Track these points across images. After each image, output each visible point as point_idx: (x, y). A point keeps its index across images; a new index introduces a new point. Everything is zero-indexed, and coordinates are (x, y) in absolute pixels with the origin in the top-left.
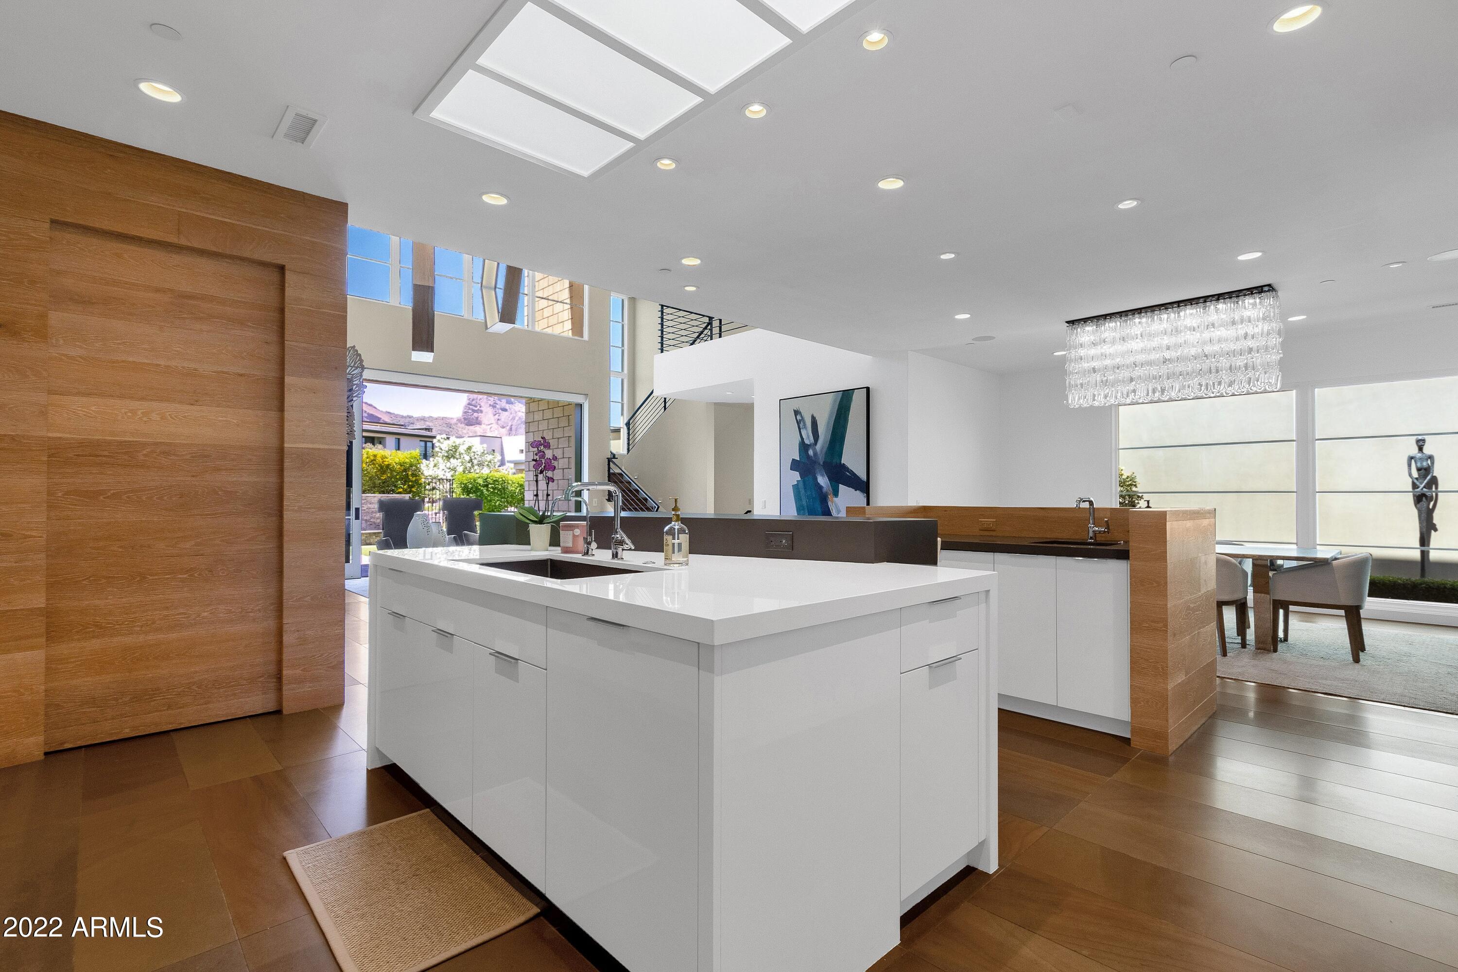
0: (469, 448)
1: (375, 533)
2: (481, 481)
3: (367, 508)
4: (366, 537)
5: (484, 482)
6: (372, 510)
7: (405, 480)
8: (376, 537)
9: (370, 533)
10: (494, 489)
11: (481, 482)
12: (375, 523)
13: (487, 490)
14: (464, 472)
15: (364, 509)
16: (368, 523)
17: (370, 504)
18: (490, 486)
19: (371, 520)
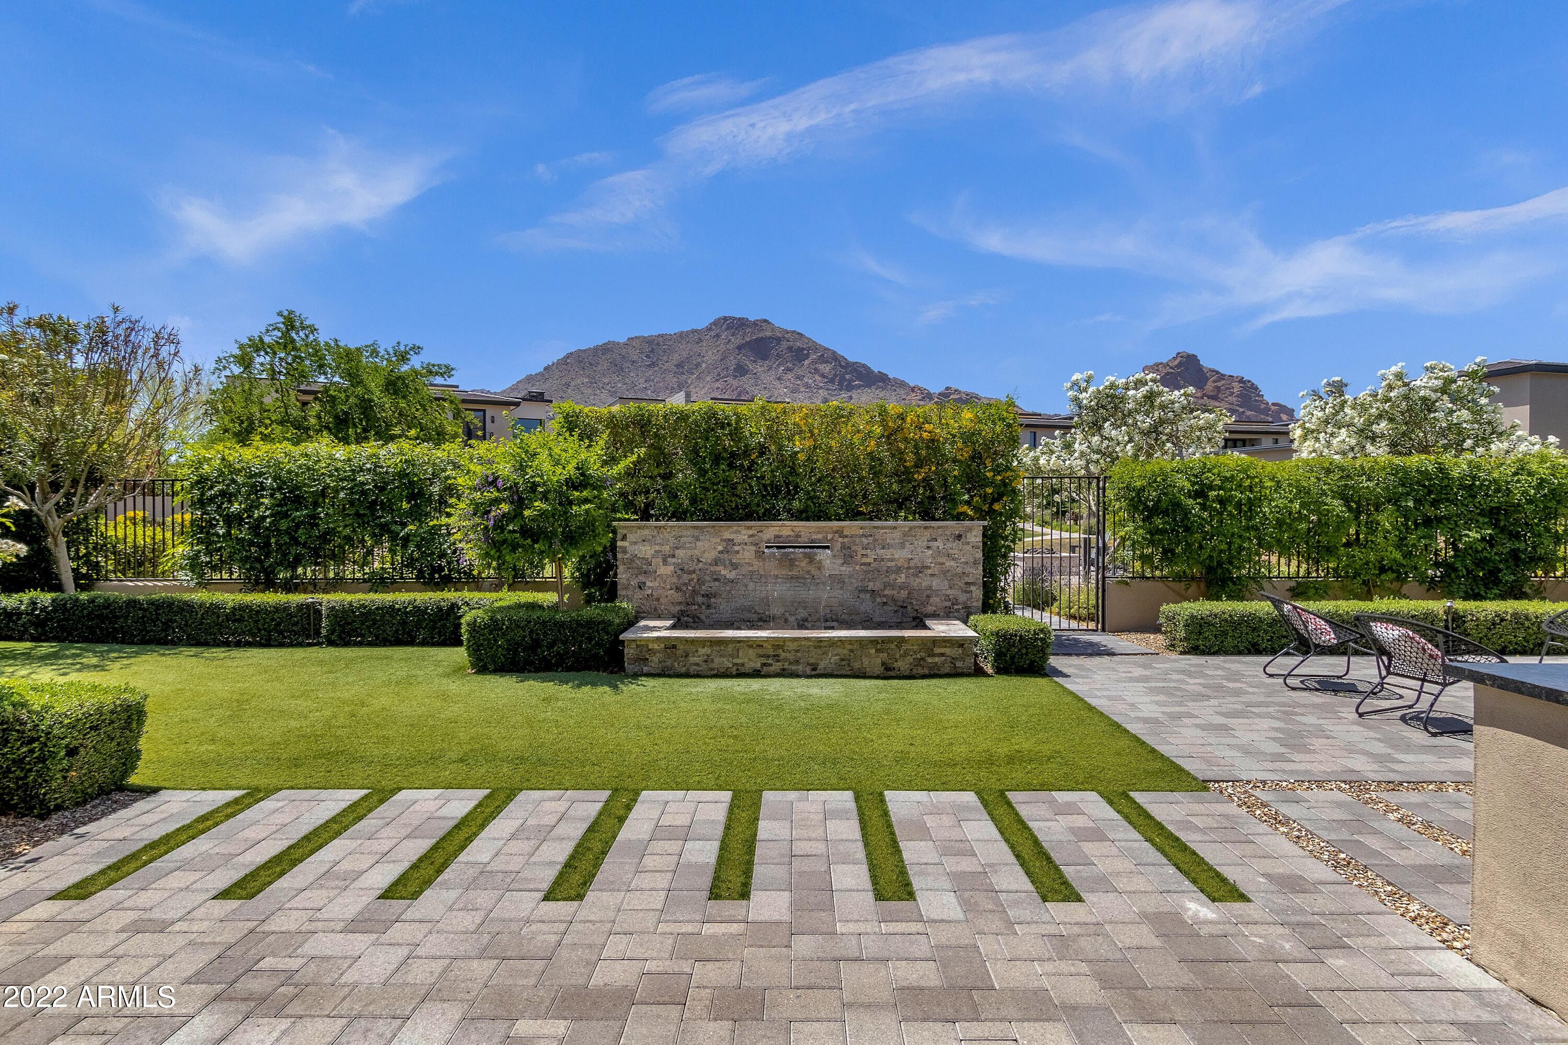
0: (1150, 397)
1: (874, 641)
2: (1182, 482)
4: (851, 651)
5: (1193, 484)
6: (889, 564)
7: (973, 480)
8: (877, 651)
9: (860, 641)
10: (1222, 501)
11: (1187, 485)
12: (894, 600)
13: (1204, 507)
14: (1136, 456)
15: (868, 560)
16: (878, 600)
17: (883, 548)
18: (1213, 494)
19: (886, 592)
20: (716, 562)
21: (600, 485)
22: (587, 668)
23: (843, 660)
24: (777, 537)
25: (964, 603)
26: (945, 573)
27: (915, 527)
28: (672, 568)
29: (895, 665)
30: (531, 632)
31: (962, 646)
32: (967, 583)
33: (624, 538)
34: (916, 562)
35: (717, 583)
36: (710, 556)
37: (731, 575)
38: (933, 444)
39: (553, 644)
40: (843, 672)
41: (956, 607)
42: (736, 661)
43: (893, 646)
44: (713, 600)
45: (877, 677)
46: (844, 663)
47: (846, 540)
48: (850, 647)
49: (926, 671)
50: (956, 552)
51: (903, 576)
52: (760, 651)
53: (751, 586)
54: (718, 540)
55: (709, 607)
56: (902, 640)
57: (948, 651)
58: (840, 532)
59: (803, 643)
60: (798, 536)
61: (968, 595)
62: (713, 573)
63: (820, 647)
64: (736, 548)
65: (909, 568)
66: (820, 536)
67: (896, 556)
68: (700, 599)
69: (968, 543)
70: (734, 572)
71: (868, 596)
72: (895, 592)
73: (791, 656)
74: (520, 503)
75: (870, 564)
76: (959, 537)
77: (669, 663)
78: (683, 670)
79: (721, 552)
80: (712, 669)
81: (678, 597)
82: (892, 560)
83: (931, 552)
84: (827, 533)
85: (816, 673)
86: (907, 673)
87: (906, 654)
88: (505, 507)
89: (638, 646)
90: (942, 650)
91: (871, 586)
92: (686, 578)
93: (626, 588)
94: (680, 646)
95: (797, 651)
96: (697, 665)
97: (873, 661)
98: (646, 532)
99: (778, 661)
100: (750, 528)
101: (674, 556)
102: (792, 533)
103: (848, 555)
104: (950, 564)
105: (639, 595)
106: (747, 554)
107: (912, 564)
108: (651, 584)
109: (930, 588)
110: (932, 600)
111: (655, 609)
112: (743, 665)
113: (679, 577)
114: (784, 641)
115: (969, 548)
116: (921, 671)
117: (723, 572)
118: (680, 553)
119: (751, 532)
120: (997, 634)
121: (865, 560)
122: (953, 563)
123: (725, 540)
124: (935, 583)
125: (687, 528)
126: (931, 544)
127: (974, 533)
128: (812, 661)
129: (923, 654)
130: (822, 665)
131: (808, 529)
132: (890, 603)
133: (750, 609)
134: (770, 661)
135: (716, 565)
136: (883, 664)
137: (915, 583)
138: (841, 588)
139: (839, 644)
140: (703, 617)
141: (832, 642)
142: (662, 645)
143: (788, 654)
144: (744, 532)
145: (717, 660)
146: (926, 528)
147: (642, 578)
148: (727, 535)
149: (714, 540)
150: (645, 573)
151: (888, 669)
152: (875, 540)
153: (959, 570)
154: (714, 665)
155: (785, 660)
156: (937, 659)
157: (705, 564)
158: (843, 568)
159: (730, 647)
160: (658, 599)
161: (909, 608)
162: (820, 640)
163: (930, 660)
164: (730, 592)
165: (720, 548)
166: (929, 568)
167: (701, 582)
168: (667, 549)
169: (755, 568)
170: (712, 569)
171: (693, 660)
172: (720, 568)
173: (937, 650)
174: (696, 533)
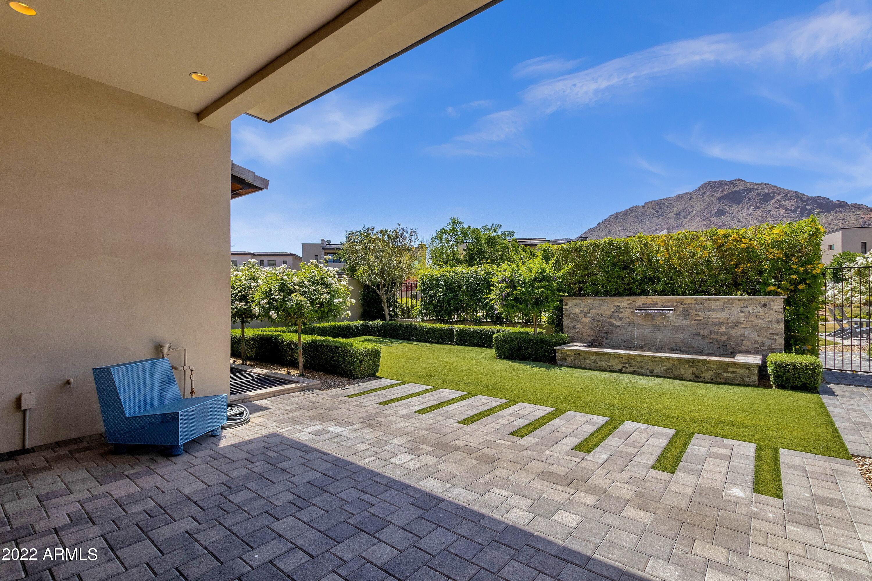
1: (688, 361)
3: (704, 318)
4: (673, 365)
6: (714, 320)
8: (690, 366)
9: (679, 360)
12: (717, 341)
15: (700, 318)
16: (707, 340)
17: (710, 311)
19: (712, 336)
20: (611, 316)
21: (550, 280)
22: (541, 361)
23: (668, 369)
24: (643, 304)
25: (769, 346)
26: (754, 327)
27: (732, 299)
28: (588, 319)
29: (702, 375)
30: (518, 343)
31: (748, 368)
32: (771, 334)
33: (566, 304)
34: (733, 319)
35: (611, 327)
36: (607, 314)
37: (619, 323)
38: (749, 249)
39: (527, 349)
40: (669, 376)
41: (763, 348)
42: (609, 364)
43: (700, 364)
44: (609, 335)
45: (690, 381)
46: (669, 371)
47: (685, 306)
48: (672, 362)
49: (723, 381)
50: (763, 314)
51: (724, 327)
52: (621, 360)
53: (629, 329)
54: (612, 306)
55: (607, 339)
56: (706, 361)
57: (738, 371)
58: (681, 302)
59: (645, 358)
60: (656, 304)
61: (773, 341)
62: (609, 322)
63: (654, 361)
64: (621, 310)
65: (728, 323)
66: (669, 304)
67: (719, 316)
68: (602, 335)
69: (772, 309)
70: (620, 322)
71: (700, 338)
72: (718, 337)
73: (638, 365)
74: (514, 288)
75: (701, 320)
76: (765, 305)
77: (576, 362)
78: (583, 366)
79: (613, 312)
80: (597, 367)
81: (592, 333)
82: (716, 318)
83: (743, 314)
84: (673, 302)
85: (652, 374)
86: (710, 380)
87: (708, 370)
88: (508, 290)
89: (562, 353)
90: (734, 370)
91: (701, 332)
92: (595, 324)
93: (567, 328)
94: (582, 354)
95: (642, 362)
96: (590, 364)
97: (688, 372)
98: (577, 302)
99: (631, 366)
100: (628, 300)
101: (589, 313)
102: (652, 302)
103: (686, 315)
104: (757, 321)
105: (573, 331)
106: (627, 313)
107: (730, 321)
108: (579, 326)
109: (743, 335)
110: (744, 343)
111: (581, 338)
112: (613, 366)
113: (592, 323)
114: (634, 356)
115: (773, 312)
116: (719, 380)
117: (614, 322)
118: (593, 312)
119: (629, 302)
120: (775, 363)
121: (697, 318)
122: (760, 321)
123: (615, 306)
124: (747, 333)
125: (596, 300)
126: (743, 309)
127: (776, 303)
128: (650, 368)
129: (720, 371)
130: (656, 371)
131: (660, 300)
132: (715, 342)
133: (629, 341)
134: (627, 366)
135: (611, 318)
136: (693, 374)
137: (733, 332)
138: (682, 333)
139: (666, 360)
140: (604, 343)
141: (661, 359)
142: (573, 353)
143: (636, 363)
144: (625, 302)
145: (599, 363)
146: (739, 300)
147: (574, 323)
148: (616, 303)
149: (610, 306)
150: (576, 321)
151: (697, 377)
152: (705, 307)
153: (765, 326)
154: (598, 365)
155: (635, 366)
156: (730, 375)
157: (605, 317)
158: (683, 322)
159: (606, 358)
160: (582, 334)
161: (728, 346)
162: (654, 357)
163: (725, 374)
164: (618, 332)
165: (613, 310)
166: (743, 323)
167: (603, 326)
168: (586, 309)
169: (632, 320)
170: (609, 320)
171: (587, 361)
172: (613, 320)
173: (730, 369)
174: (601, 302)
